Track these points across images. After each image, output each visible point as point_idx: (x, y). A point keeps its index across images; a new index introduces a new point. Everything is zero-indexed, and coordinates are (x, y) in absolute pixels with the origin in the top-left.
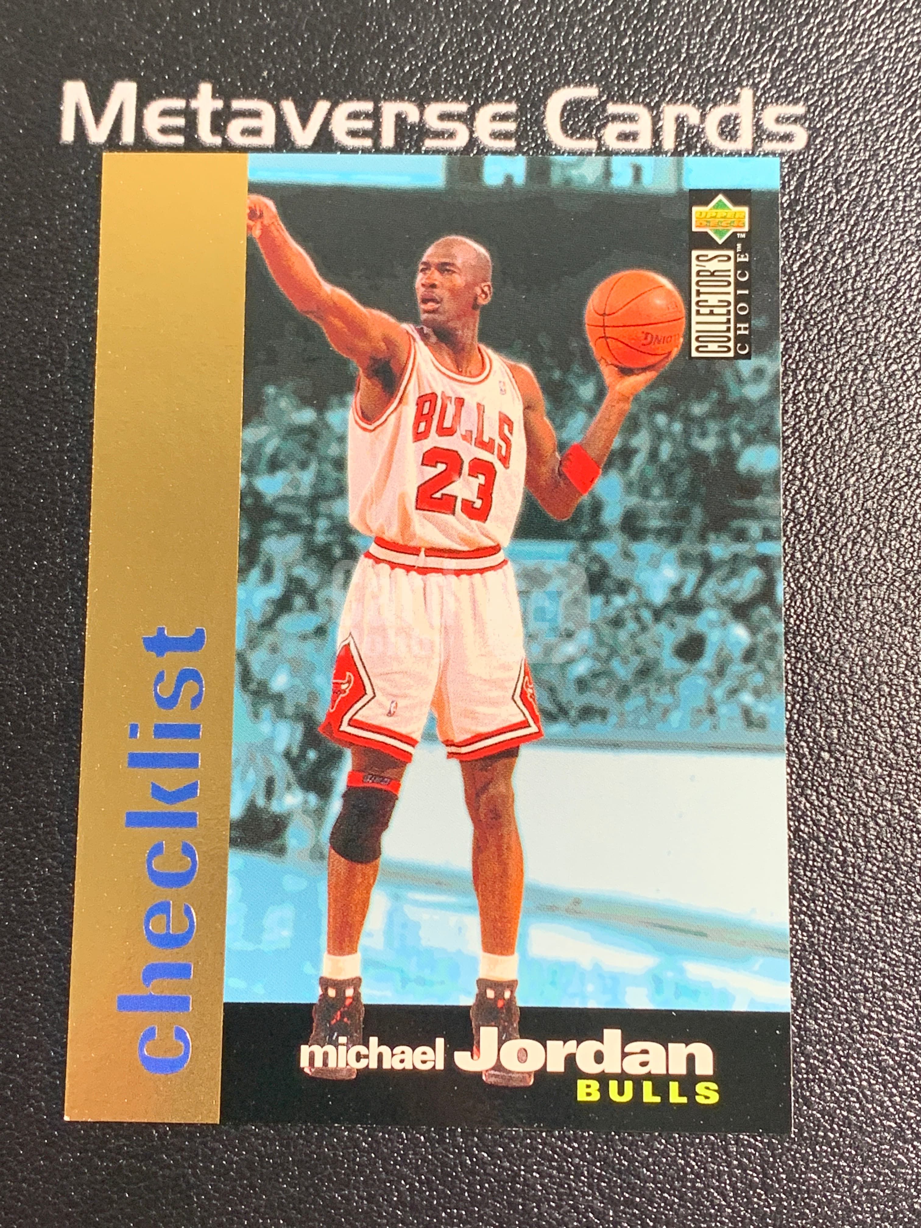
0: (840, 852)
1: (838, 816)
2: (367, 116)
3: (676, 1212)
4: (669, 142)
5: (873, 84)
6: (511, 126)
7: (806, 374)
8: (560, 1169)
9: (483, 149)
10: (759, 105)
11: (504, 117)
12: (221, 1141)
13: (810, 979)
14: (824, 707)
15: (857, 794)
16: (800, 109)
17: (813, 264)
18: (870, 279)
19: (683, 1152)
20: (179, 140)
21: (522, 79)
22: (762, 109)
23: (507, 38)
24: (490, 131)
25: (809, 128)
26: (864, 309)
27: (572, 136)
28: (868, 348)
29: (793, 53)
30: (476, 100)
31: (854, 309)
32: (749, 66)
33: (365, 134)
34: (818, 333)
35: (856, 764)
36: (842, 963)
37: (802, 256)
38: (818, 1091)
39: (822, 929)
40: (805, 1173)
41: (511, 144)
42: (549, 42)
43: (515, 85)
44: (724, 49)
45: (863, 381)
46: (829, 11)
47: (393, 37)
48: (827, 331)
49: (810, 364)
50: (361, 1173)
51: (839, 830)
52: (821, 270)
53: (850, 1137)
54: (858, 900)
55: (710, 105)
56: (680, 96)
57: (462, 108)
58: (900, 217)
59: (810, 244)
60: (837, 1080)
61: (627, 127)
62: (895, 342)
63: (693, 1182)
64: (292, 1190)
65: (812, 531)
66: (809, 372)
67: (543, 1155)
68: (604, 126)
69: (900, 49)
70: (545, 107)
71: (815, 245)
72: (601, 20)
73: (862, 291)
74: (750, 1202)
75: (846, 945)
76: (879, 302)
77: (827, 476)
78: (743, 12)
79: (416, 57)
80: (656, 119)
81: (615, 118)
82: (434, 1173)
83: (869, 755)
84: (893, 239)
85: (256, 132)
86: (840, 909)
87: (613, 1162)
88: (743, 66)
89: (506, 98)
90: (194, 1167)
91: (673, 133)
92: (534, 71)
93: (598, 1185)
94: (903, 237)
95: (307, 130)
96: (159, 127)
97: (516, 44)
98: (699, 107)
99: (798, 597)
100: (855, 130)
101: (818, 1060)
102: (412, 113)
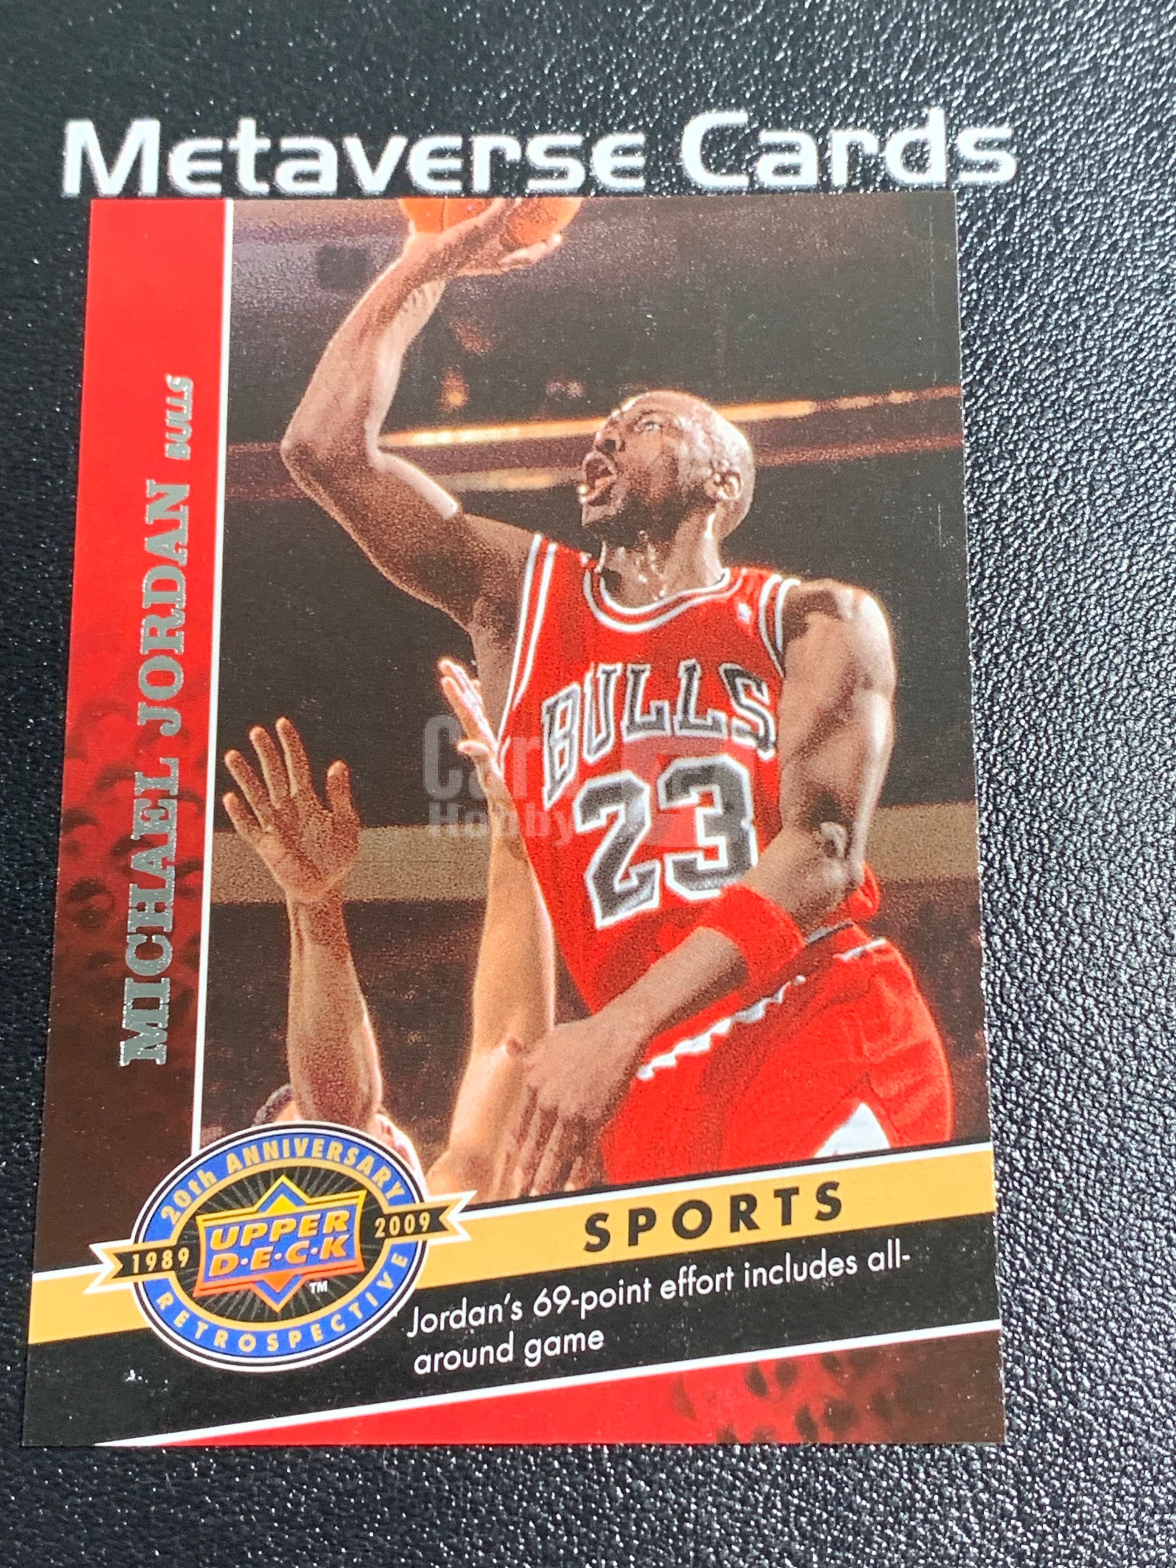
0: (1101, 1066)
1: (1096, 1018)
2: (454, 153)
3: (904, 1555)
4: (839, 176)
5: (1095, 100)
6: (637, 161)
7: (1027, 457)
8: (743, 1501)
9: (603, 190)
10: (953, 128)
11: (629, 151)
12: (284, 1476)
13: (1069, 1234)
14: (1072, 878)
15: (1120, 990)
16: (1005, 132)
17: (1030, 320)
18: (1105, 336)
19: (910, 1472)
20: (214, 188)
21: (651, 104)
22: (957, 133)
23: (629, 55)
24: (611, 168)
25: (1018, 154)
26: (1099, 374)
27: (716, 171)
28: (1106, 421)
29: (992, 66)
30: (592, 131)
31: (1086, 373)
32: (938, 81)
33: (452, 175)
34: (1041, 405)
35: (1117, 950)
36: (1111, 1213)
37: (1016, 310)
38: (1087, 1384)
39: (1083, 1169)
40: (1075, 1495)
41: (639, 183)
42: (683, 59)
43: (641, 112)
44: (906, 62)
45: (1102, 463)
46: (1035, 13)
47: (485, 57)
48: (1053, 403)
49: (1032, 443)
50: (475, 1512)
51: (1099, 1038)
52: (1042, 326)
53: (1134, 1445)
54: (1128, 1128)
55: (890, 130)
56: (851, 120)
57: (575, 140)
58: (1140, 258)
59: (1025, 296)
60: (1112, 1368)
61: (787, 159)
62: (1140, 413)
63: (925, 1512)
64: (380, 1540)
65: (1045, 653)
66: (1032, 454)
67: (721, 1481)
68: (755, 158)
69: (1129, 56)
70: (681, 137)
71: (1030, 296)
72: (749, 30)
73: (1095, 351)
74: (1002, 1538)
75: (1116, 1188)
76: (1116, 365)
77: (1061, 582)
78: (927, 18)
79: (516, 82)
80: (822, 149)
81: (770, 148)
82: (573, 1511)
83: (1134, 939)
84: (1131, 285)
85: (313, 177)
86: (1105, 1140)
87: (815, 1488)
88: (929, 81)
89: (631, 127)
90: (248, 1512)
91: (845, 166)
92: (665, 94)
93: (796, 1520)
94: (1142, 285)
95: (378, 174)
96: (188, 173)
97: (641, 62)
98: (877, 133)
99: (1032, 737)
100: (1075, 156)
101: (1086, 1342)
102: (511, 149)
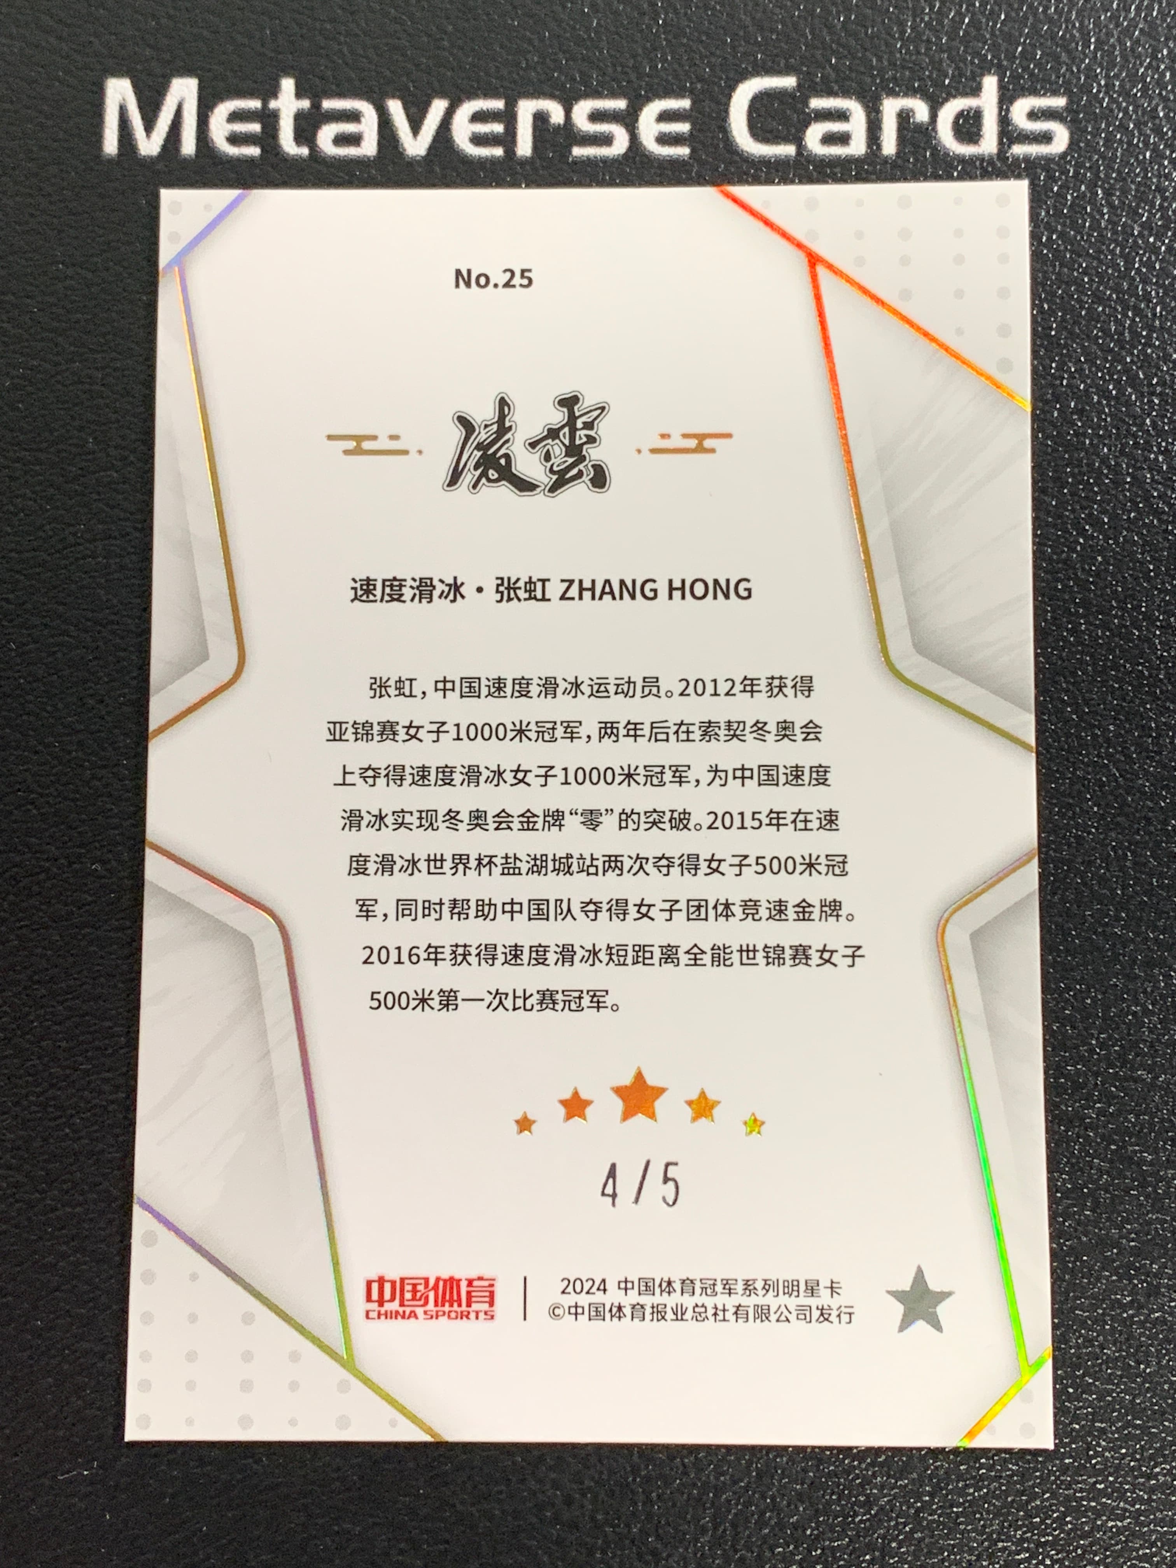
2: (497, 117)
4: (889, 146)
6: (684, 128)
9: (648, 158)
10: (1006, 96)
11: (674, 116)
16: (1060, 102)
20: (254, 151)
22: (1010, 103)
24: (656, 135)
25: (1071, 125)
27: (763, 139)
30: (638, 94)
33: (494, 140)
41: (684, 151)
43: (689, 74)
44: (961, 22)
55: (942, 99)
57: (621, 104)
61: (836, 127)
68: (805, 125)
70: (729, 103)
80: (873, 118)
81: (820, 115)
85: (354, 140)
89: (677, 91)
91: (895, 132)
95: (419, 138)
96: (227, 134)
98: (929, 100)
102: (556, 113)
